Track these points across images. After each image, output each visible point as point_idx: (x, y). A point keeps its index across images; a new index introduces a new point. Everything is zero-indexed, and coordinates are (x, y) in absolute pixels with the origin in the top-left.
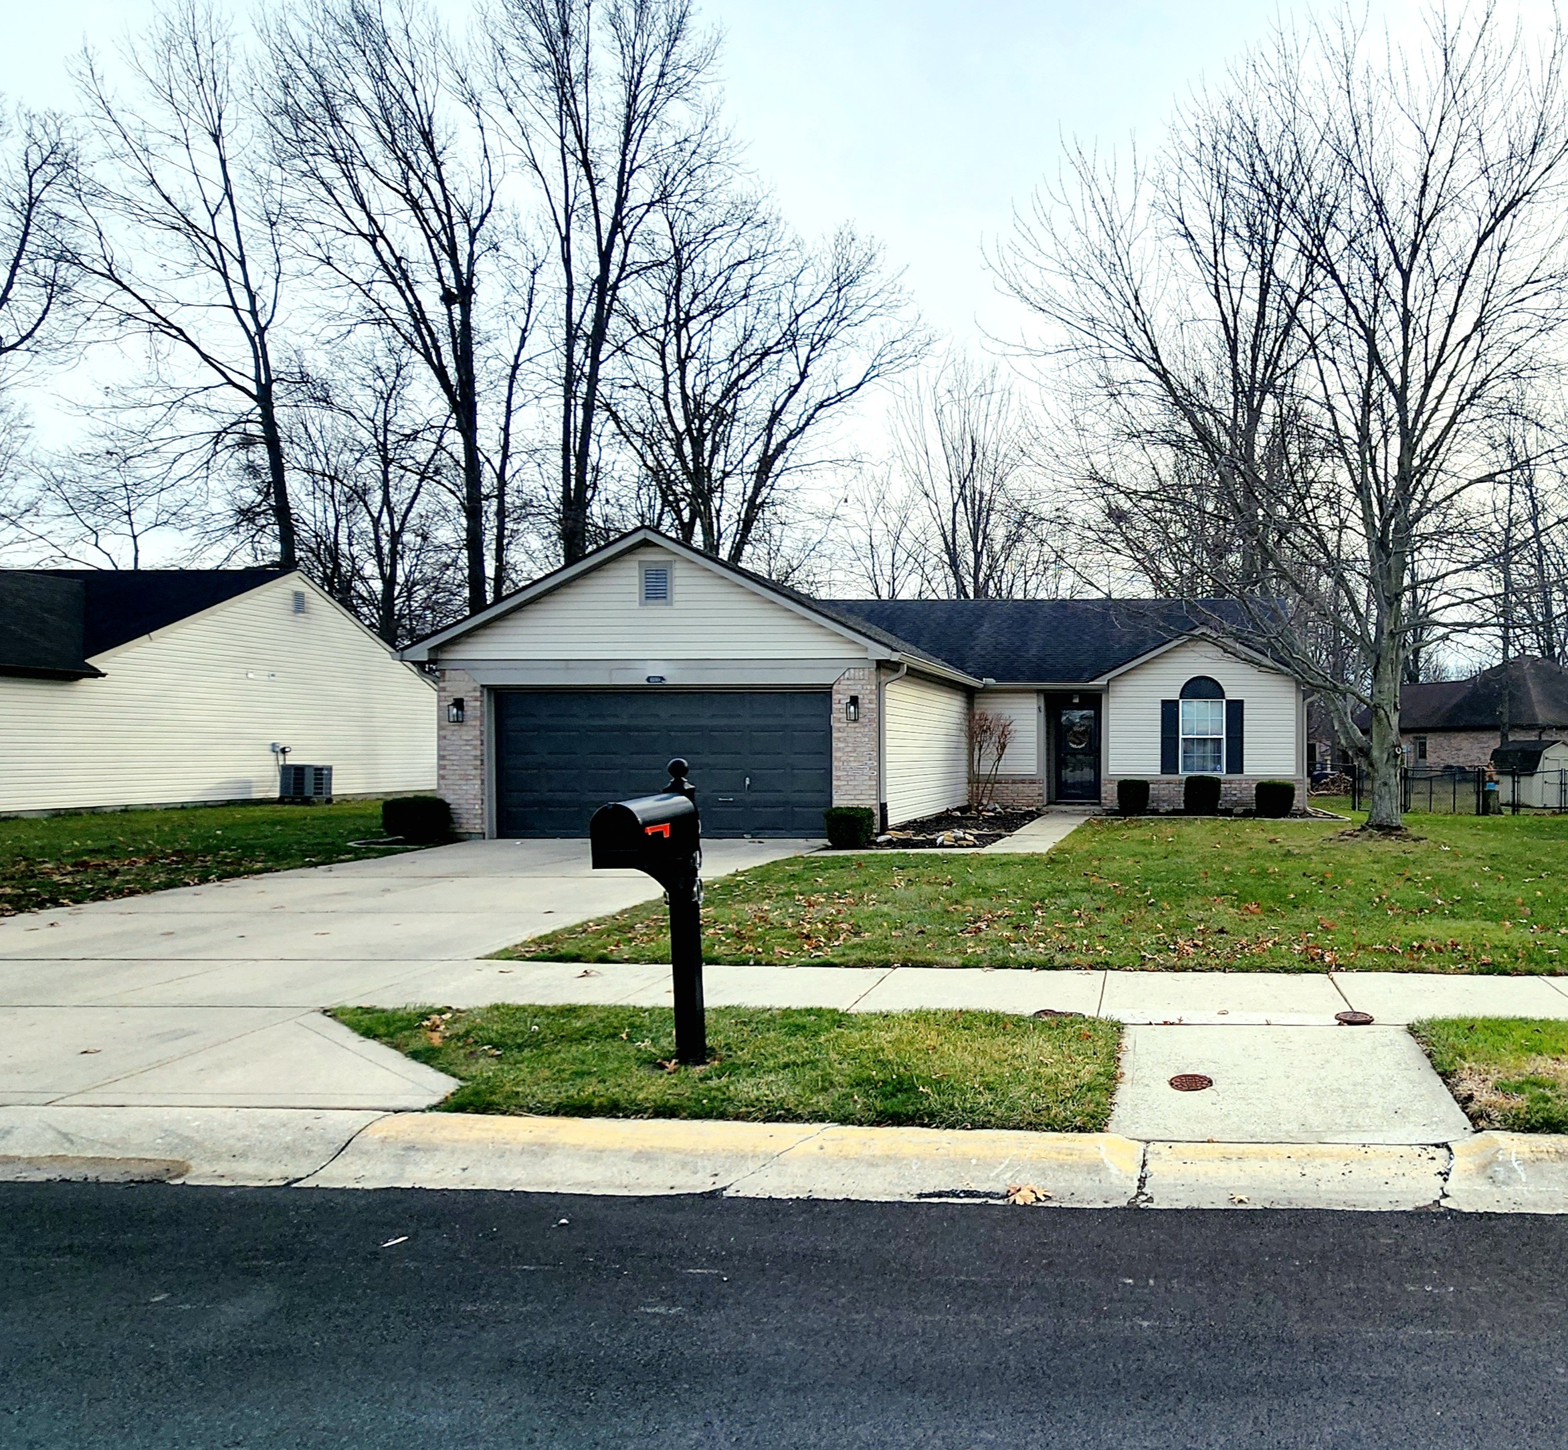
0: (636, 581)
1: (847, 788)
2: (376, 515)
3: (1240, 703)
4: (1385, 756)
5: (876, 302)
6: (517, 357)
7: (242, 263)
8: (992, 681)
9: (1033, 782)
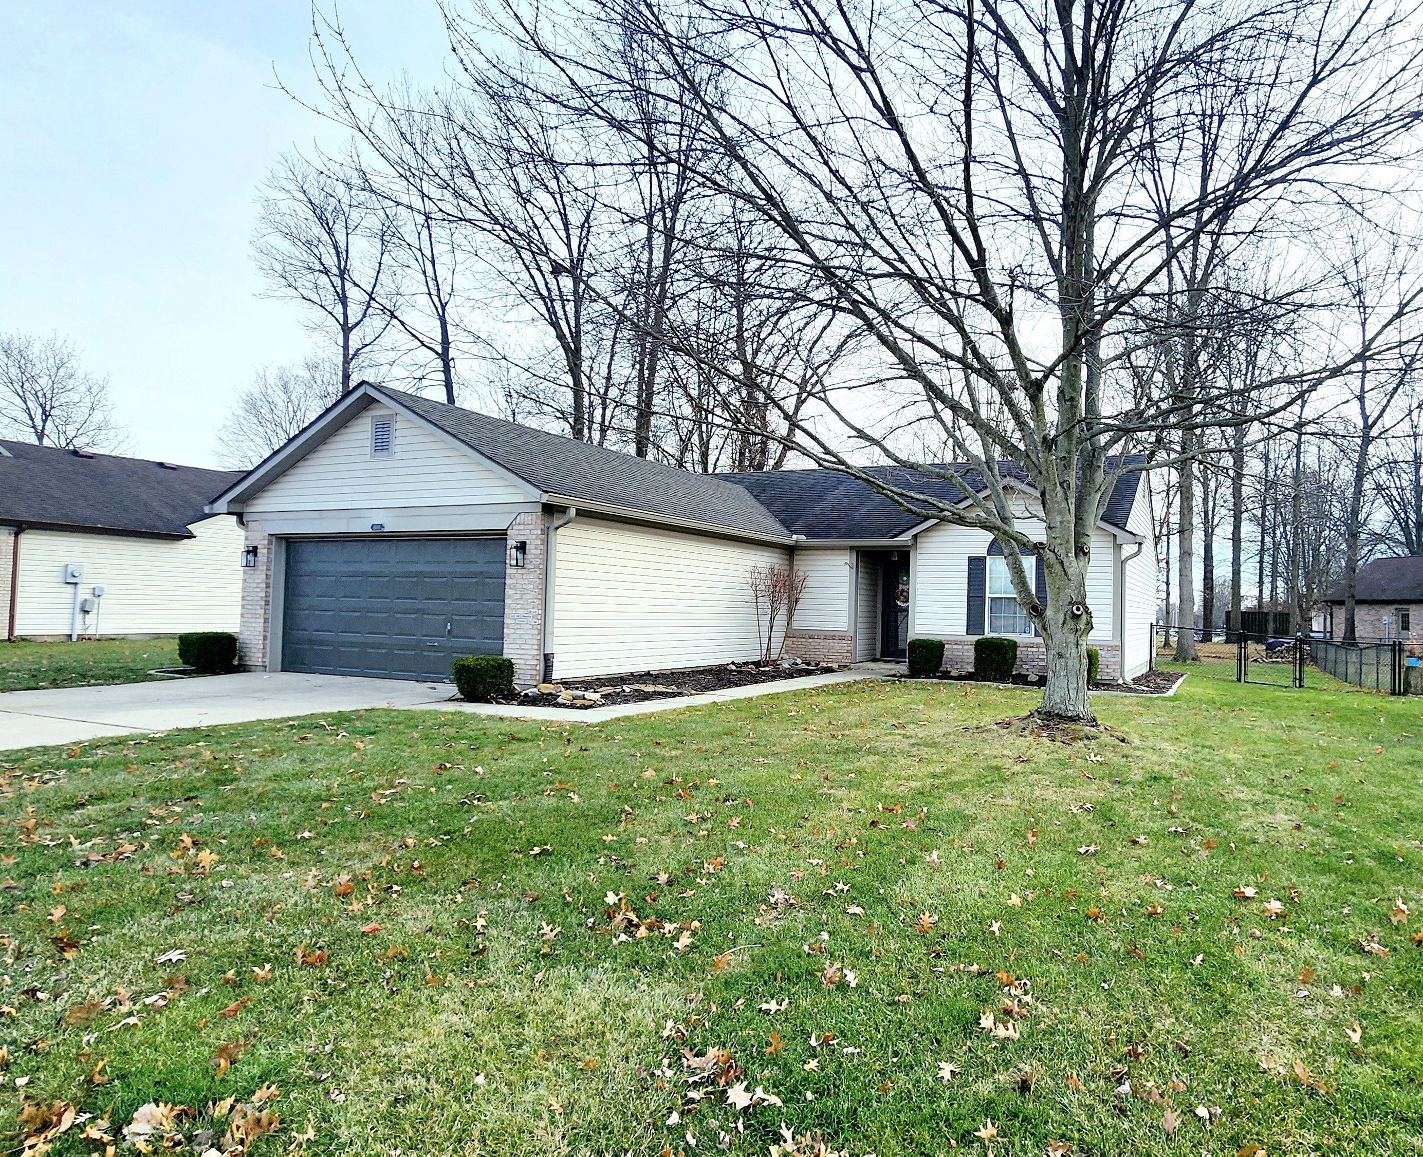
0: (369, 435)
1: (515, 636)
7: (433, 263)
8: (803, 538)
9: (842, 638)
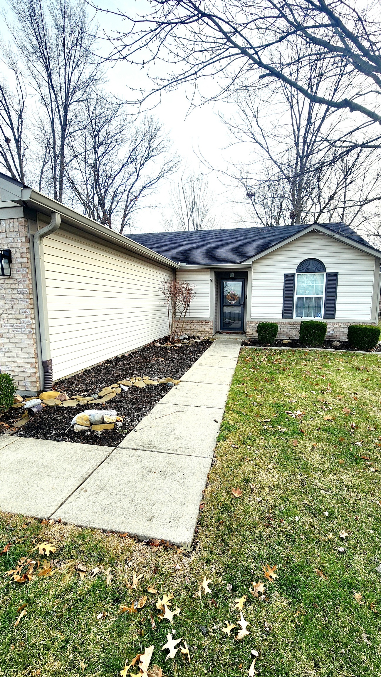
3: (336, 274)
8: (184, 264)
9: (207, 322)
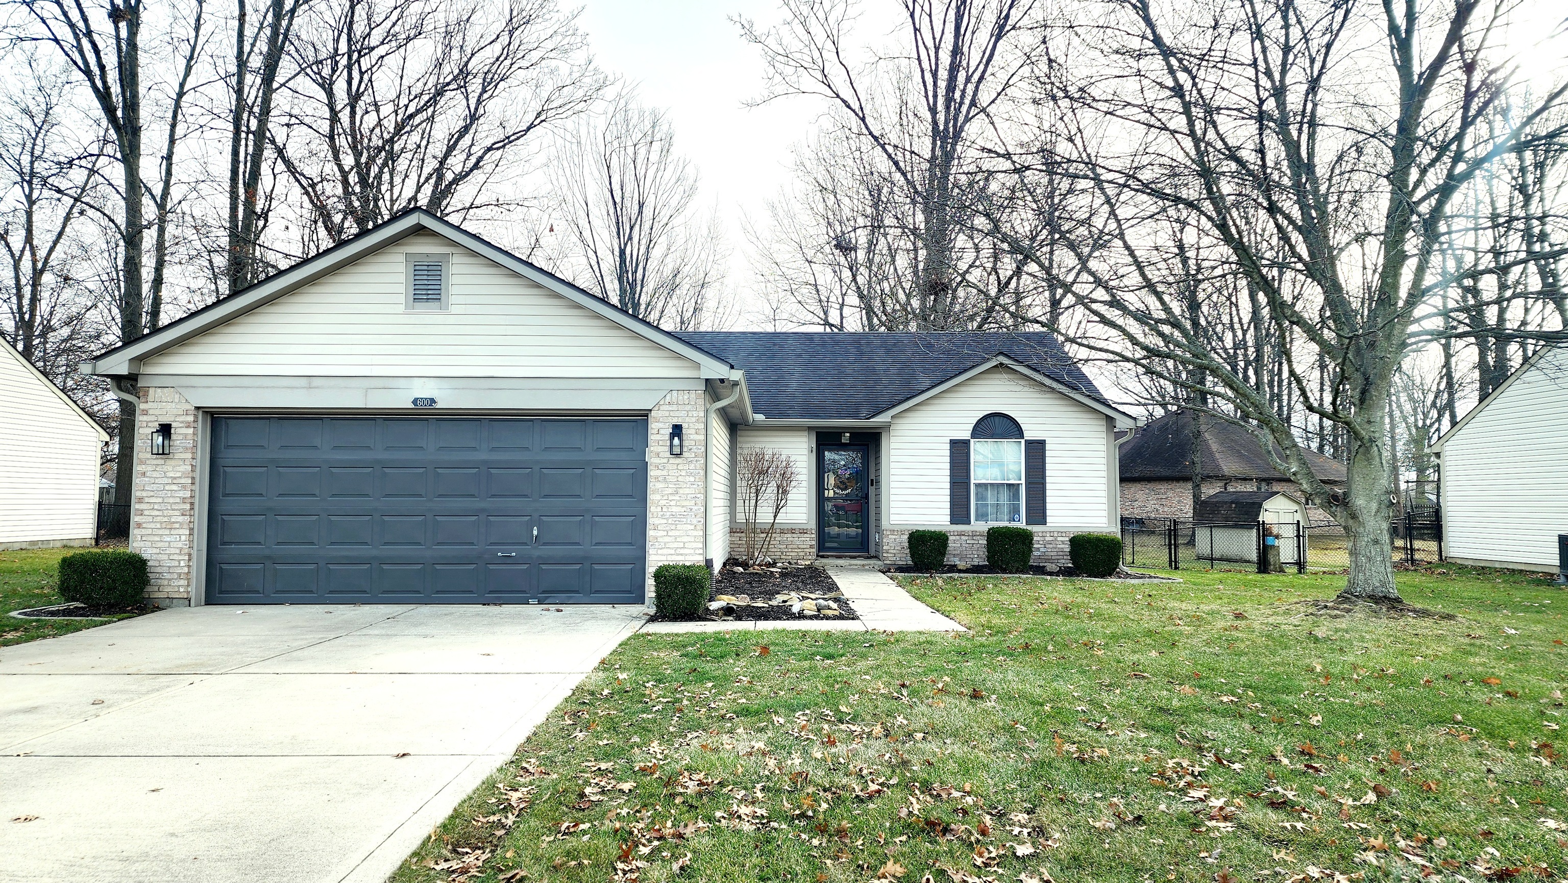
0: (402, 278)
1: (667, 539)
2: (17, 254)
3: (1042, 443)
4: (1374, 506)
5: (549, 45)
6: (182, 85)
8: (760, 417)
9: (804, 532)
